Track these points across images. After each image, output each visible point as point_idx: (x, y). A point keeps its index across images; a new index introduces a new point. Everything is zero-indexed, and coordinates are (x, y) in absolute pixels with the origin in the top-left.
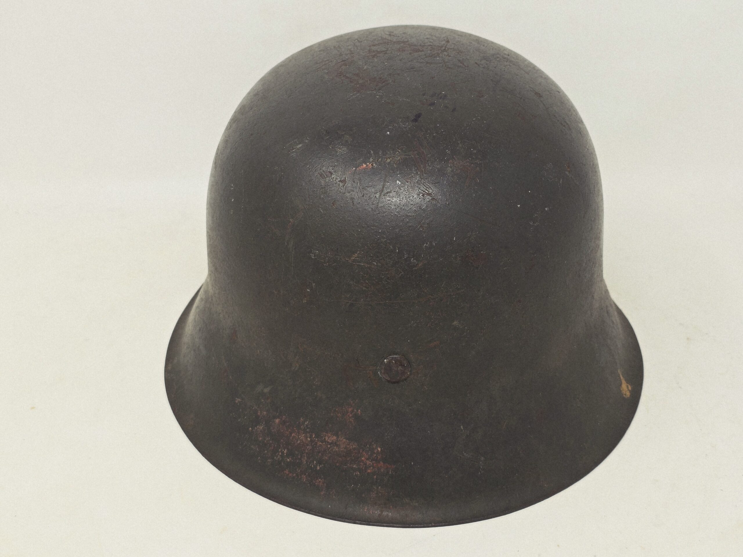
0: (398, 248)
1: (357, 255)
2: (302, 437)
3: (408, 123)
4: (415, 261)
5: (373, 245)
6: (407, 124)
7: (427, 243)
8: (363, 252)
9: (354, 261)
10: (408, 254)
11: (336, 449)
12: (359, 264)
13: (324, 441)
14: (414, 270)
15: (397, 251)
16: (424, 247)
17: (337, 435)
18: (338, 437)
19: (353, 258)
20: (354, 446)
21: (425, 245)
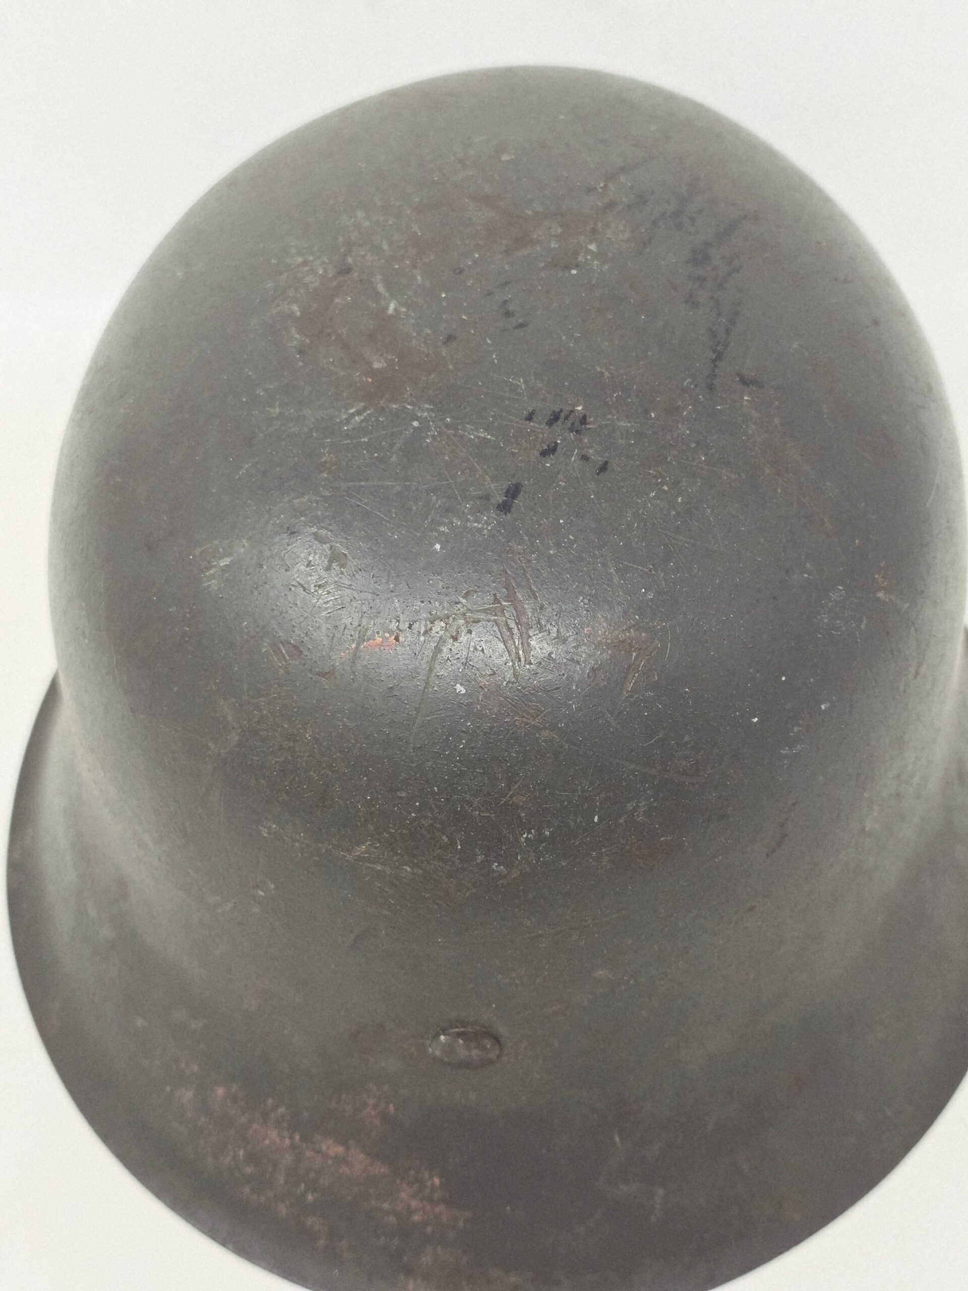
0: (461, 843)
1: (366, 848)
2: (274, 1134)
3: (486, 514)
4: (502, 867)
5: (402, 832)
6: (485, 518)
7: (529, 832)
8: (378, 845)
9: (359, 858)
10: (484, 854)
11: (344, 1169)
12: (372, 866)
13: (319, 1151)
14: (500, 885)
15: (459, 847)
16: (523, 840)
17: (345, 1144)
18: (348, 1149)
19: (358, 854)
20: (380, 1169)
21: (525, 836)
